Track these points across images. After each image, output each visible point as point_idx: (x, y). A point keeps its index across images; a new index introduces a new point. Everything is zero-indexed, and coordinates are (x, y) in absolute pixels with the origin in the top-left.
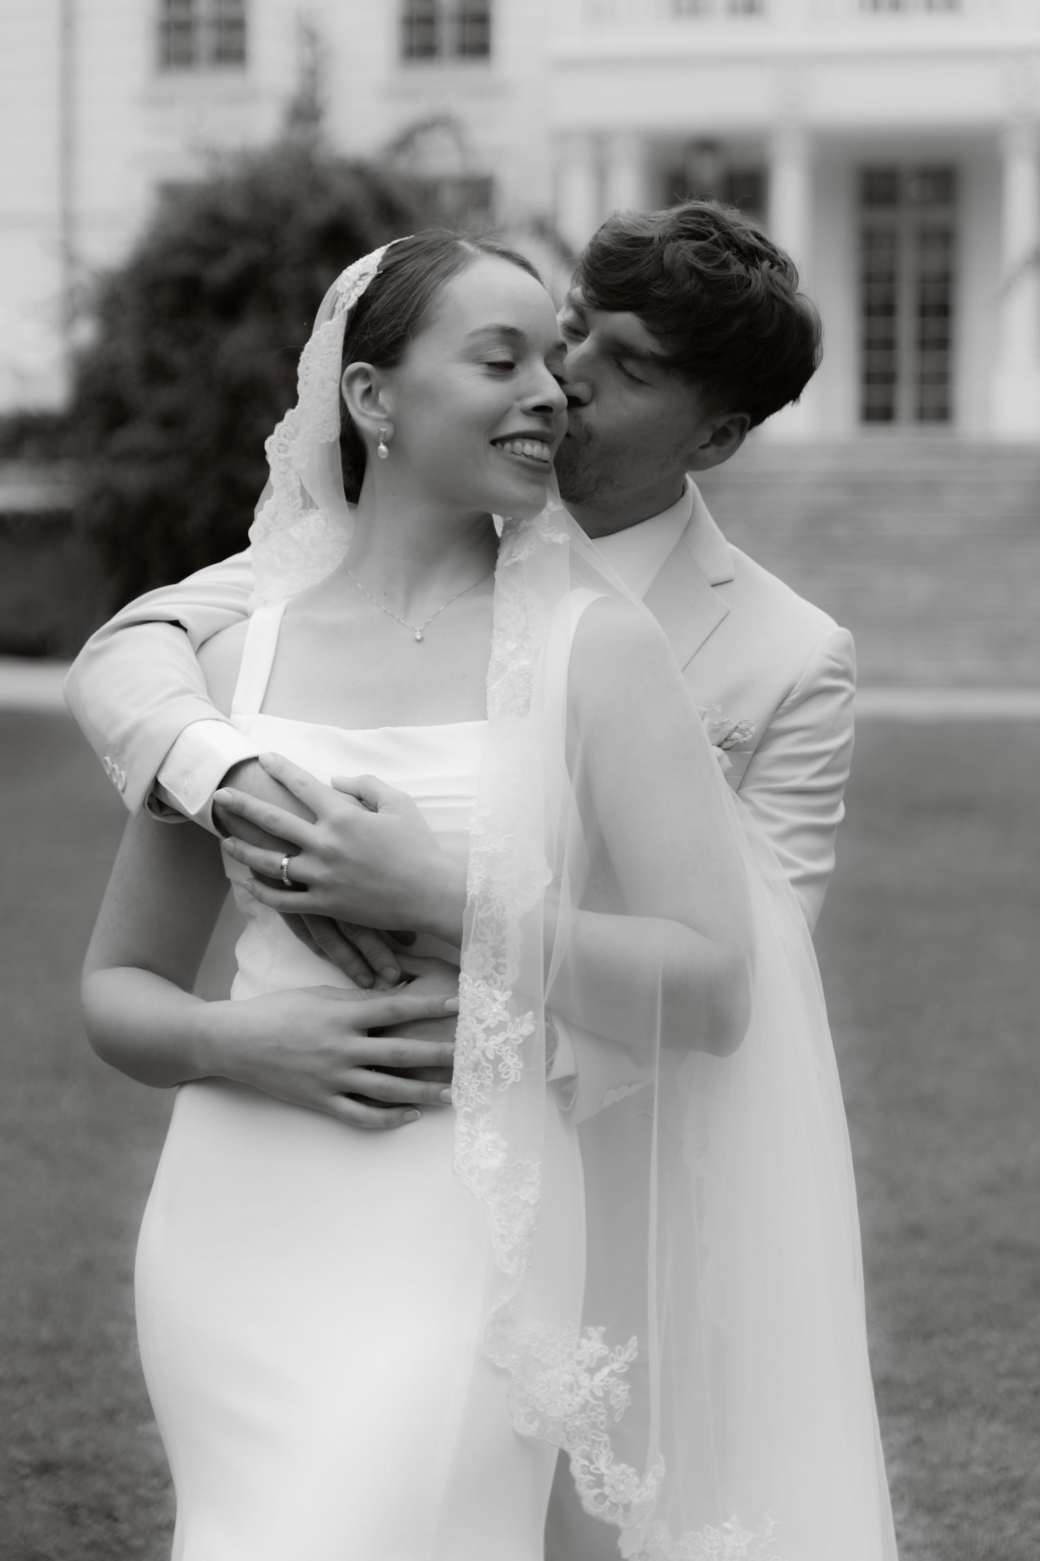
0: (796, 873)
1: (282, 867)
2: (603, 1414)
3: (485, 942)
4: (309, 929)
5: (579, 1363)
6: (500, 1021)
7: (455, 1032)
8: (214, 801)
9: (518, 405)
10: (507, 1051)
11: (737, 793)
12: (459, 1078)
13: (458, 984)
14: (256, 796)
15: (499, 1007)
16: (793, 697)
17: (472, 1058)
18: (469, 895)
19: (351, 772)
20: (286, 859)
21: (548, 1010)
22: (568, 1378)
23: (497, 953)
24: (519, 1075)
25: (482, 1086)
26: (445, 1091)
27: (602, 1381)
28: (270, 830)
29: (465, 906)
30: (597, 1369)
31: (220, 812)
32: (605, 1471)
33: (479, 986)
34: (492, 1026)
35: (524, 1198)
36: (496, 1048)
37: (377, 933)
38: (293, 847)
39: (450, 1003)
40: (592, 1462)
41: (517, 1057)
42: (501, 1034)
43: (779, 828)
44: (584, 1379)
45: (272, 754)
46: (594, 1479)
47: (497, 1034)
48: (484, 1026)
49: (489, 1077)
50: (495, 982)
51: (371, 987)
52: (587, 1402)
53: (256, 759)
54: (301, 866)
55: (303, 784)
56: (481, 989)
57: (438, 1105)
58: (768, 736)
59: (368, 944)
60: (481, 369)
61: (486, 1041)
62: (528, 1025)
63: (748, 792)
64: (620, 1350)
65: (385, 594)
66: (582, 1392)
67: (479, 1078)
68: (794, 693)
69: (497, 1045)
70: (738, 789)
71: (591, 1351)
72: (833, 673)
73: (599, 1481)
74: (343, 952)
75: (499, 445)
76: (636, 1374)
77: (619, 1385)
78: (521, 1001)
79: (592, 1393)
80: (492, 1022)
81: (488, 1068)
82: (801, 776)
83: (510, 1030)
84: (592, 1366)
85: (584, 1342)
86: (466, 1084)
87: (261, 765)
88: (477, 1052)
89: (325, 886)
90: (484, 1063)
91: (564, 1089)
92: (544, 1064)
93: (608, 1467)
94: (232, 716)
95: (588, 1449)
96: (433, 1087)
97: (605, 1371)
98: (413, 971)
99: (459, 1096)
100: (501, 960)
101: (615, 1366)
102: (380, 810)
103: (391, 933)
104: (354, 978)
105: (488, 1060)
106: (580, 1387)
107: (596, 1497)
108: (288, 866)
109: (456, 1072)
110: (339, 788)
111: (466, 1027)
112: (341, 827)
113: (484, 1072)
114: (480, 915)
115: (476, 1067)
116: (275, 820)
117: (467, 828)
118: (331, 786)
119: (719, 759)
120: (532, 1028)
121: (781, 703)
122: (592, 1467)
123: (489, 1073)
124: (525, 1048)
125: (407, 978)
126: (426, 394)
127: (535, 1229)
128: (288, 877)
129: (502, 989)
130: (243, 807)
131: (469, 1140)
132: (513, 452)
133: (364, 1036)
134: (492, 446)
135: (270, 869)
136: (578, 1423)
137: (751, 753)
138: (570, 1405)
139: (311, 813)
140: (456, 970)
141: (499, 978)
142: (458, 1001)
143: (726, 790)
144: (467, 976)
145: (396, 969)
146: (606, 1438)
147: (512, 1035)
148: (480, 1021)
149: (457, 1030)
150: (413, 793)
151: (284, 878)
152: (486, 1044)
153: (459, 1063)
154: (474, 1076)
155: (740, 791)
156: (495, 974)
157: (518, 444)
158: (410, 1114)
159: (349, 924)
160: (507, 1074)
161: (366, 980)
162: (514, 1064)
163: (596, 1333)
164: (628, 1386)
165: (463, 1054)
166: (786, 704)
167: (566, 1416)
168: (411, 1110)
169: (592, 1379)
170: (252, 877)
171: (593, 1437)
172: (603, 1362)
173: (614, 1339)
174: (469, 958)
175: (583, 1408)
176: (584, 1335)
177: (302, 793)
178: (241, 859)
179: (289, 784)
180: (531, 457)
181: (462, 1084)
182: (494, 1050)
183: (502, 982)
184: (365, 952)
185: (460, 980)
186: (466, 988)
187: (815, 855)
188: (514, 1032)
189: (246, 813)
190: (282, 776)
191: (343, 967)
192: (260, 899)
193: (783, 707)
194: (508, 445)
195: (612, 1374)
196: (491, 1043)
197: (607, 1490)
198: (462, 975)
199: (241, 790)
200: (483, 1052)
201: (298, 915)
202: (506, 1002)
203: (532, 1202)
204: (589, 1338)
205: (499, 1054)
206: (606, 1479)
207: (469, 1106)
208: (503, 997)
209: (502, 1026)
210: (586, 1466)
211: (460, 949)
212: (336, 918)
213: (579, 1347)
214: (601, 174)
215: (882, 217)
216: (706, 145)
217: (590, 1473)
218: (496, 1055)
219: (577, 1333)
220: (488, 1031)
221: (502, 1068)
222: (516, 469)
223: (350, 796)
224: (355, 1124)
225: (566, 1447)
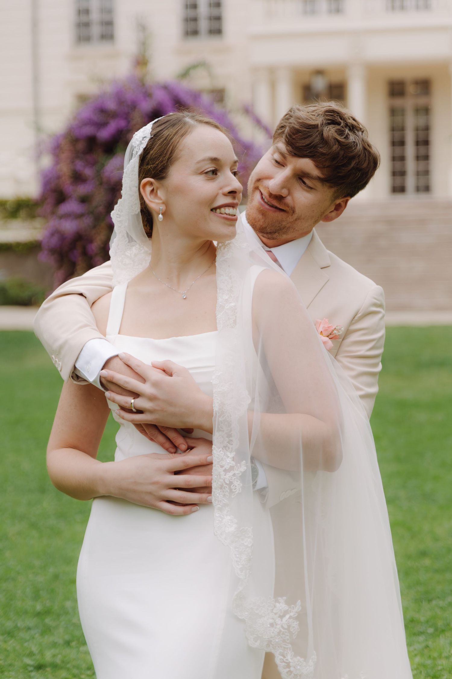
0: (362, 393)
1: (131, 404)
2: (288, 635)
3: (223, 431)
4: (145, 430)
5: (276, 614)
6: (230, 466)
7: (212, 472)
8: (100, 376)
9: (221, 192)
10: (235, 479)
11: (335, 358)
12: (214, 492)
13: (212, 450)
14: (118, 372)
15: (230, 460)
16: (359, 315)
17: (219, 483)
18: (214, 410)
19: (160, 359)
20: (133, 400)
21: (252, 459)
22: (271, 621)
23: (229, 436)
24: (240, 490)
25: (224, 495)
26: (209, 498)
27: (286, 621)
28: (125, 387)
29: (213, 416)
30: (284, 616)
31: (104, 381)
32: (290, 660)
33: (220, 451)
34: (227, 469)
35: (246, 544)
36: (229, 478)
37: (176, 430)
38: (136, 395)
39: (209, 459)
40: (284, 657)
41: (239, 482)
42: (231, 472)
43: (353, 373)
44: (278, 621)
45: (125, 353)
46: (286, 664)
47: (229, 472)
48: (223, 469)
49: (228, 491)
50: (229, 448)
51: (175, 453)
52: (280, 631)
53: (117, 356)
54: (140, 403)
55: (138, 366)
56: (221, 452)
57: (207, 504)
58: (348, 333)
59: (172, 435)
60: (202, 177)
61: (225, 475)
62: (244, 467)
63: (339, 357)
64: (293, 607)
65: (168, 278)
66: (278, 626)
67: (223, 492)
68: (360, 313)
69: (230, 477)
70: (336, 356)
71: (281, 608)
72: (375, 305)
73: (288, 665)
74: (161, 439)
75: (214, 211)
76: (301, 617)
77: (294, 622)
78: (240, 455)
79: (282, 627)
80: (227, 467)
81: (226, 487)
82: (363, 350)
83: (235, 470)
84: (281, 615)
85: (277, 604)
86: (218, 495)
87: (120, 358)
88: (222, 481)
89: (151, 412)
90: (225, 485)
91: (262, 493)
92: (251, 484)
93: (291, 659)
94: (107, 336)
95: (282, 651)
96: (204, 496)
97: (287, 616)
98: (192, 445)
99: (215, 500)
100: (231, 439)
101: (292, 614)
102: (173, 375)
103: (182, 429)
104: (167, 450)
105: (226, 484)
106: (276, 625)
107: (287, 672)
108: (134, 403)
109: (213, 490)
110: (155, 367)
111: (216, 469)
112: (156, 385)
113: (225, 489)
114: (220, 419)
115: (221, 487)
116: (127, 383)
117: (211, 381)
118: (151, 365)
120: (245, 468)
121: (354, 318)
122: (285, 659)
123: (227, 489)
124: (243, 477)
125: (190, 448)
126: (179, 190)
127: (252, 557)
128: (134, 408)
129: (231, 452)
130: (113, 378)
131: (220, 519)
132: (221, 213)
133: (173, 475)
134: (211, 212)
135: (126, 405)
136: (277, 641)
137: (341, 340)
138: (273, 633)
139: (143, 379)
140: (210, 443)
141: (231, 446)
142: (212, 457)
144: (215, 447)
145: (185, 445)
146: (290, 646)
147: (236, 472)
148: (222, 467)
149: (213, 471)
150: (187, 366)
151: (132, 408)
152: (225, 477)
153: (214, 486)
154: (221, 491)
155: (336, 357)
156: (228, 445)
157: (223, 210)
158: (194, 508)
159: (163, 427)
160: (235, 489)
161: (173, 450)
162: (238, 485)
163: (282, 600)
164: (298, 622)
165: (215, 481)
166: (356, 318)
167: (272, 638)
168: (195, 506)
169: (282, 621)
170: (119, 408)
171: (284, 646)
172: (286, 612)
173: (290, 602)
174: (216, 438)
175: (279, 633)
176: (277, 601)
177: (138, 370)
178: (114, 401)
179: (132, 366)
180: (229, 215)
181: (216, 495)
182: (229, 479)
183: (232, 448)
184: (171, 438)
185: (213, 449)
186: (215, 452)
187: (370, 385)
188: (237, 470)
189: (114, 381)
190: (129, 363)
191: (162, 445)
192: (123, 418)
193: (354, 320)
194: (218, 210)
195: (290, 617)
196: (227, 476)
197: (292, 669)
198: (213, 446)
199: (111, 370)
200: (224, 480)
201: (140, 424)
202: (233, 458)
203: (250, 545)
204: (279, 603)
205: (231, 481)
206: (291, 664)
207: (219, 504)
208: (231, 455)
209: (232, 468)
210: (282, 659)
211: (212, 434)
212: (157, 424)
213: (275, 606)
214: (273, 86)
215: (398, 102)
216: (319, 72)
217: (285, 662)
218: (230, 481)
219: (273, 601)
220: (226, 471)
221: (233, 487)
222: (223, 220)
223: (160, 370)
224: (170, 514)
225: (273, 651)
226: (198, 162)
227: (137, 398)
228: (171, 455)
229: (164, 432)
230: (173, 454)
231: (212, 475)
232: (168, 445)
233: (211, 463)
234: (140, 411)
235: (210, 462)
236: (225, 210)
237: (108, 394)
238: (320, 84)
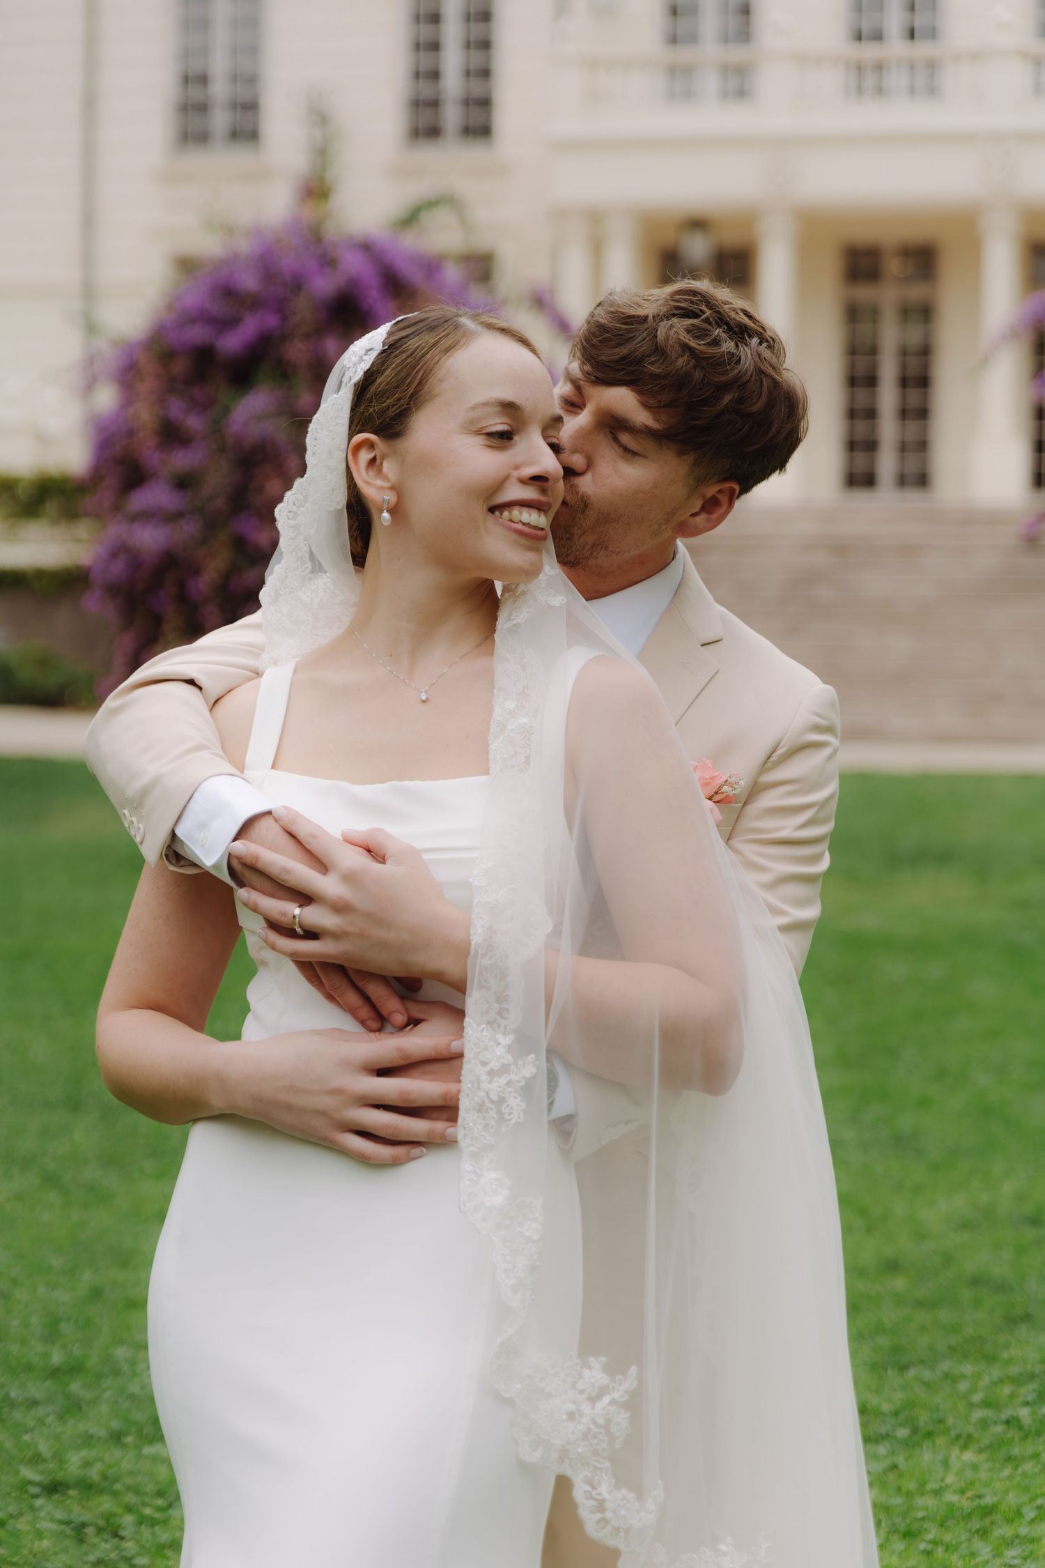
0: (784, 920)
1: (294, 917)
2: (604, 1441)
3: (489, 988)
4: (320, 975)
5: (581, 1392)
6: (503, 1064)
7: (460, 1075)
8: (230, 854)
9: (515, 474)
10: (510, 1092)
11: (726, 843)
12: (464, 1119)
13: (462, 1028)
14: (270, 849)
15: (502, 1050)
16: (780, 752)
17: (476, 1099)
18: (473, 943)
19: (360, 825)
20: (297, 909)
21: (549, 1051)
22: (570, 1407)
23: (501, 998)
24: (522, 1115)
25: (486, 1127)
26: (450, 1130)
27: (603, 1409)
28: (284, 881)
29: (468, 954)
30: (599, 1397)
31: (235, 863)
32: (606, 1496)
33: (483, 1030)
34: (495, 1069)
35: (527, 1234)
36: (498, 1089)
37: (384, 979)
38: (305, 898)
39: (455, 1046)
40: (594, 1488)
41: (519, 1099)
42: (504, 1076)
43: (767, 878)
44: (586, 1408)
45: (285, 808)
46: (596, 1504)
47: (500, 1076)
48: (488, 1069)
49: (493, 1118)
50: (499, 1026)
51: (380, 1030)
52: (589, 1430)
53: (269, 813)
54: (313, 916)
55: (314, 837)
56: (485, 1033)
57: (444, 1143)
58: (756, 789)
59: (376, 991)
60: (481, 440)
61: (490, 1082)
62: (531, 1067)
63: (735, 843)
64: (620, 1380)
65: (391, 656)
66: (585, 1420)
67: (484, 1118)
68: (781, 748)
69: (500, 1087)
70: (728, 840)
71: (593, 1380)
72: (817, 728)
73: (601, 1506)
74: (353, 998)
75: (497, 513)
76: (634, 1403)
77: (619, 1413)
78: (523, 1044)
79: (594, 1421)
80: (495, 1065)
81: (492, 1109)
82: (788, 827)
83: (513, 1072)
84: (594, 1394)
85: (586, 1372)
86: (471, 1124)
87: (274, 817)
88: (482, 1094)
89: (336, 935)
90: (488, 1104)
91: (563, 1127)
92: (545, 1103)
93: (609, 1493)
94: (245, 771)
95: (590, 1475)
96: (439, 1126)
97: (606, 1399)
98: (418, 1015)
99: (465, 1136)
100: (504, 1005)
101: (616, 1395)
102: (387, 862)
103: (398, 979)
104: (363, 1023)
105: (492, 1101)
106: (582, 1415)
107: (598, 1522)
108: (300, 916)
109: (462, 1113)
110: (349, 841)
111: (471, 1069)
112: (350, 878)
113: (488, 1113)
114: (485, 962)
115: (481, 1108)
116: (288, 871)
117: (471, 880)
118: (341, 838)
119: (711, 810)
120: (534, 1070)
121: (769, 758)
122: (594, 1493)
123: (493, 1113)
124: (527, 1089)
125: (414, 1022)
126: (428, 464)
127: (538, 1263)
128: (300, 926)
129: (505, 1033)
130: (257, 858)
131: (475, 1178)
132: (511, 520)
133: (373, 1076)
134: (489, 513)
135: (283, 919)
136: (580, 1450)
137: (740, 805)
138: (573, 1433)
139: (321, 864)
140: (460, 1014)
141: (503, 1022)
142: (463, 1042)
143: (719, 842)
144: (471, 1021)
145: (403, 1015)
146: (607, 1464)
147: (514, 1077)
148: (484, 1064)
149: (463, 1072)
150: (418, 845)
151: (296, 927)
152: (489, 1086)
153: (464, 1104)
154: (479, 1117)
155: (730, 841)
156: (499, 1019)
157: (516, 513)
158: (416, 1151)
159: (358, 972)
160: (510, 1114)
161: (374, 1025)
162: (518, 1105)
163: (597, 1363)
164: (628, 1414)
165: (468, 1095)
166: (774, 758)
167: (569, 1443)
168: (417, 1147)
169: (593, 1408)
170: (265, 926)
171: (595, 1464)
172: (603, 1391)
173: (615, 1369)
174: (474, 1003)
175: (586, 1435)
176: (586, 1365)
177: (313, 845)
178: (255, 909)
179: (301, 836)
180: (528, 525)
181: (468, 1124)
182: (498, 1092)
183: (506, 1027)
184: (373, 998)
185: (465, 1024)
186: (470, 1032)
187: (801, 903)
188: (517, 1074)
189: (259, 865)
190: (294, 829)
191: (353, 1012)
192: (273, 947)
193: (770, 761)
194: (506, 514)
195: (613, 1402)
196: (494, 1085)
197: (608, 1515)
198: (467, 1020)
199: (255, 842)
200: (487, 1093)
201: (310, 963)
202: (509, 1046)
203: (535, 1237)
204: (590, 1368)
205: (502, 1095)
206: (608, 1505)
207: (474, 1145)
208: (506, 1040)
209: (505, 1069)
210: (588, 1491)
211: (465, 994)
212: (346, 965)
213: (581, 1376)
214: (597, 249)
215: (864, 293)
216: (697, 224)
217: (592, 1498)
218: (500, 1096)
219: (578, 1364)
220: (492, 1074)
221: (505, 1109)
222: (513, 536)
223: (361, 849)
224: (364, 1161)
225: (569, 1473)
226: (474, 408)
227: (307, 906)
228: (372, 1035)
229: (360, 984)
230: (377, 1033)
231: (459, 1081)
232: (365, 1012)
233: (460, 1056)
234: (311, 934)
235: (455, 1054)
236: (521, 514)
237: (242, 894)
238: (698, 248)
